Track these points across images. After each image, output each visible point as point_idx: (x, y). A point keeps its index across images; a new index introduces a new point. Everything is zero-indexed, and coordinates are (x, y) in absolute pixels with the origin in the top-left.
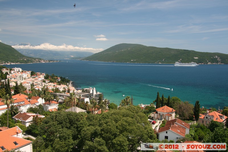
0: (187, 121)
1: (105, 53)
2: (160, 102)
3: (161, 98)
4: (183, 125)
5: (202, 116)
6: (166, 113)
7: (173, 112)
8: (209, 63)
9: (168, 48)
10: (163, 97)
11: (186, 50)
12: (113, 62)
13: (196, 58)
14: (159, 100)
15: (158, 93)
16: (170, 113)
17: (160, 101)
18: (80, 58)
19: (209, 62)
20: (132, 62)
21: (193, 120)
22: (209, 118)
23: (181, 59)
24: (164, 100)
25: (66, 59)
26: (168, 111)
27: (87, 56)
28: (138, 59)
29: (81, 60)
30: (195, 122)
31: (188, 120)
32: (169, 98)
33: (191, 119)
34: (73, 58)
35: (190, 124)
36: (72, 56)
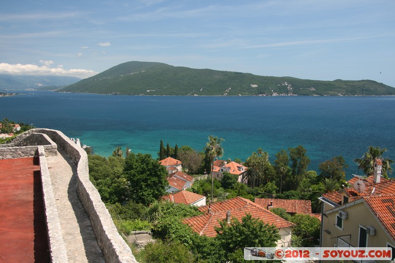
0: (196, 175)
1: (100, 79)
2: (164, 153)
3: (166, 148)
4: (184, 178)
5: (216, 169)
6: (169, 166)
7: (179, 165)
8: (274, 95)
9: (209, 70)
10: (168, 147)
11: (239, 73)
12: (116, 94)
13: (255, 86)
14: (163, 151)
15: (161, 142)
16: (174, 166)
17: (165, 151)
18: (55, 87)
19: (275, 92)
20: (148, 93)
21: (204, 174)
22: (224, 170)
23: (230, 88)
24: (170, 150)
25: (29, 89)
26: (172, 163)
27: (68, 84)
28: (159, 89)
29: (57, 91)
30: (207, 175)
31: (198, 174)
32: (176, 148)
33: (200, 172)
34: (42, 88)
35: (200, 179)
36: (40, 85)
